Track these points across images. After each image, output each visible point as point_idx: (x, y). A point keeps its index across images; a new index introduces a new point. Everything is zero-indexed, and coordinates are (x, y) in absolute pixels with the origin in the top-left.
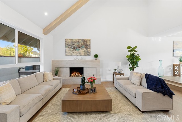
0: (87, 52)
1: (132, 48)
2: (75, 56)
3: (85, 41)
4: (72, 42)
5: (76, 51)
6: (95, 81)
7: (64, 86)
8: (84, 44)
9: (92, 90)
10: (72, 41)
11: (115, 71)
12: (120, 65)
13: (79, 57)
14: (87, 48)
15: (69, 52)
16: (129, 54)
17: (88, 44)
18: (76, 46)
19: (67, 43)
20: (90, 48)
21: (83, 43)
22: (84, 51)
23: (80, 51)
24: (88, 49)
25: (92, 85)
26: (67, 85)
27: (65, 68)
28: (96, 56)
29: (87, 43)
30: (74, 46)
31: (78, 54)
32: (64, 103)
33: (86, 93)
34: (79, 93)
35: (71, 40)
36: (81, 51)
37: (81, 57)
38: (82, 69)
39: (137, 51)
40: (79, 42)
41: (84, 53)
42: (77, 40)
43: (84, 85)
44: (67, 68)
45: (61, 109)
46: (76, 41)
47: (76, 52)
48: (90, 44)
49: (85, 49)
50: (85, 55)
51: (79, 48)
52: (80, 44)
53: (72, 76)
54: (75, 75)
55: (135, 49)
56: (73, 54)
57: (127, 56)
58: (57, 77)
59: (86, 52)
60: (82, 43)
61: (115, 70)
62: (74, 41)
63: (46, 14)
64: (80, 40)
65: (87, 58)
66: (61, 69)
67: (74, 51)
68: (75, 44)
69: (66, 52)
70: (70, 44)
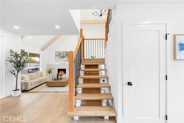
1: (94, 57)
3: (67, 53)
4: (59, 53)
8: (67, 55)
9: (60, 79)
15: (58, 59)
19: (56, 54)
27: (55, 69)
34: (55, 80)
35: (59, 52)
36: (65, 59)
37: (64, 62)
38: (65, 69)
40: (63, 53)
41: (66, 60)
42: (62, 52)
47: (62, 60)
49: (67, 58)
51: (64, 57)
52: (64, 55)
56: (60, 61)
58: (49, 74)
62: (61, 52)
66: (52, 70)
67: (60, 59)
68: (61, 55)
69: (56, 60)
70: (58, 55)
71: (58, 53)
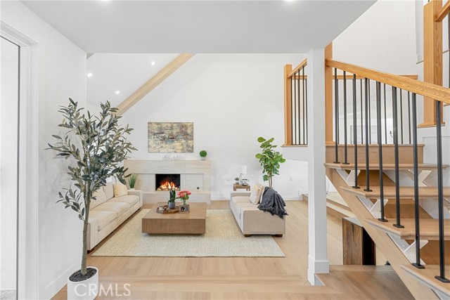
0: (188, 146)
1: (267, 140)
2: (166, 154)
3: (183, 126)
4: (161, 128)
5: (166, 143)
6: (189, 196)
7: (145, 206)
8: (182, 132)
9: (183, 208)
10: (159, 126)
11: (237, 182)
12: (245, 172)
13: (173, 155)
14: (187, 139)
15: (155, 146)
16: (261, 151)
17: (189, 131)
18: (167, 136)
19: (150, 129)
20: (193, 139)
21: (181, 129)
22: (182, 144)
23: (174, 144)
24: (189, 141)
25: (184, 202)
26: (150, 205)
27: (147, 176)
28: (203, 154)
29: (186, 129)
30: (163, 135)
31: (170, 150)
32: (145, 221)
33: (175, 212)
34: (165, 212)
35: (158, 124)
36: (177, 144)
37: (176, 155)
38: (179, 175)
39: (275, 146)
40: (172, 128)
41: (181, 148)
42: (169, 125)
43: (173, 201)
44: (151, 176)
45: (141, 230)
46: (167, 126)
47: (167, 146)
48: (192, 132)
49: (183, 141)
50: (183, 151)
51: (172, 138)
52: (175, 132)
53: (162, 190)
54: (167, 186)
55: (271, 143)
56: (162, 150)
57: (257, 156)
58: (132, 190)
59: (185, 146)
60: (178, 130)
61: (237, 179)
62: (164, 126)
63: (118, 92)
64: (175, 125)
65: (188, 157)
66: (140, 177)
67: (164, 145)
68: (165, 131)
69: (149, 146)
70: (156, 132)
71: (156, 126)
